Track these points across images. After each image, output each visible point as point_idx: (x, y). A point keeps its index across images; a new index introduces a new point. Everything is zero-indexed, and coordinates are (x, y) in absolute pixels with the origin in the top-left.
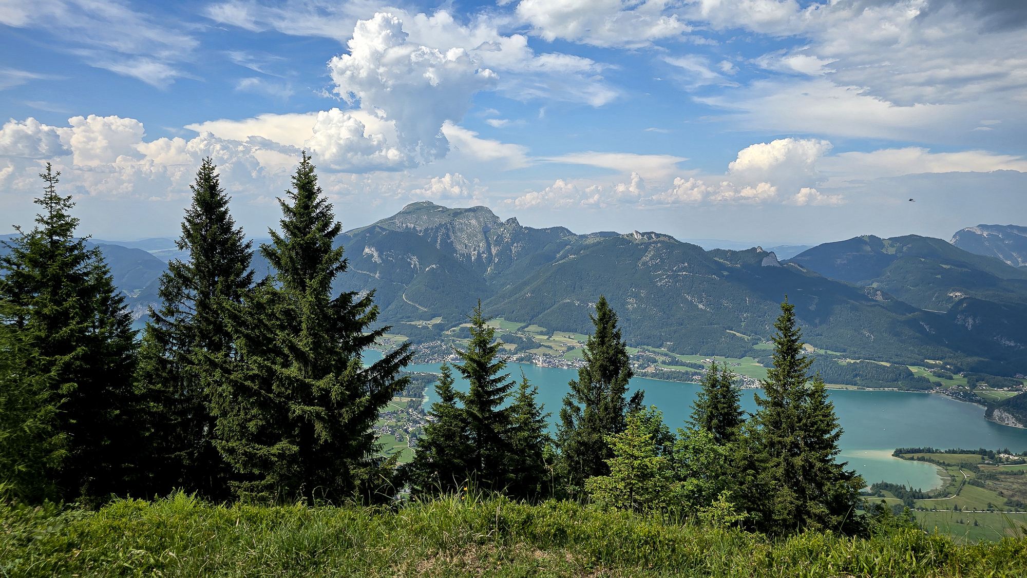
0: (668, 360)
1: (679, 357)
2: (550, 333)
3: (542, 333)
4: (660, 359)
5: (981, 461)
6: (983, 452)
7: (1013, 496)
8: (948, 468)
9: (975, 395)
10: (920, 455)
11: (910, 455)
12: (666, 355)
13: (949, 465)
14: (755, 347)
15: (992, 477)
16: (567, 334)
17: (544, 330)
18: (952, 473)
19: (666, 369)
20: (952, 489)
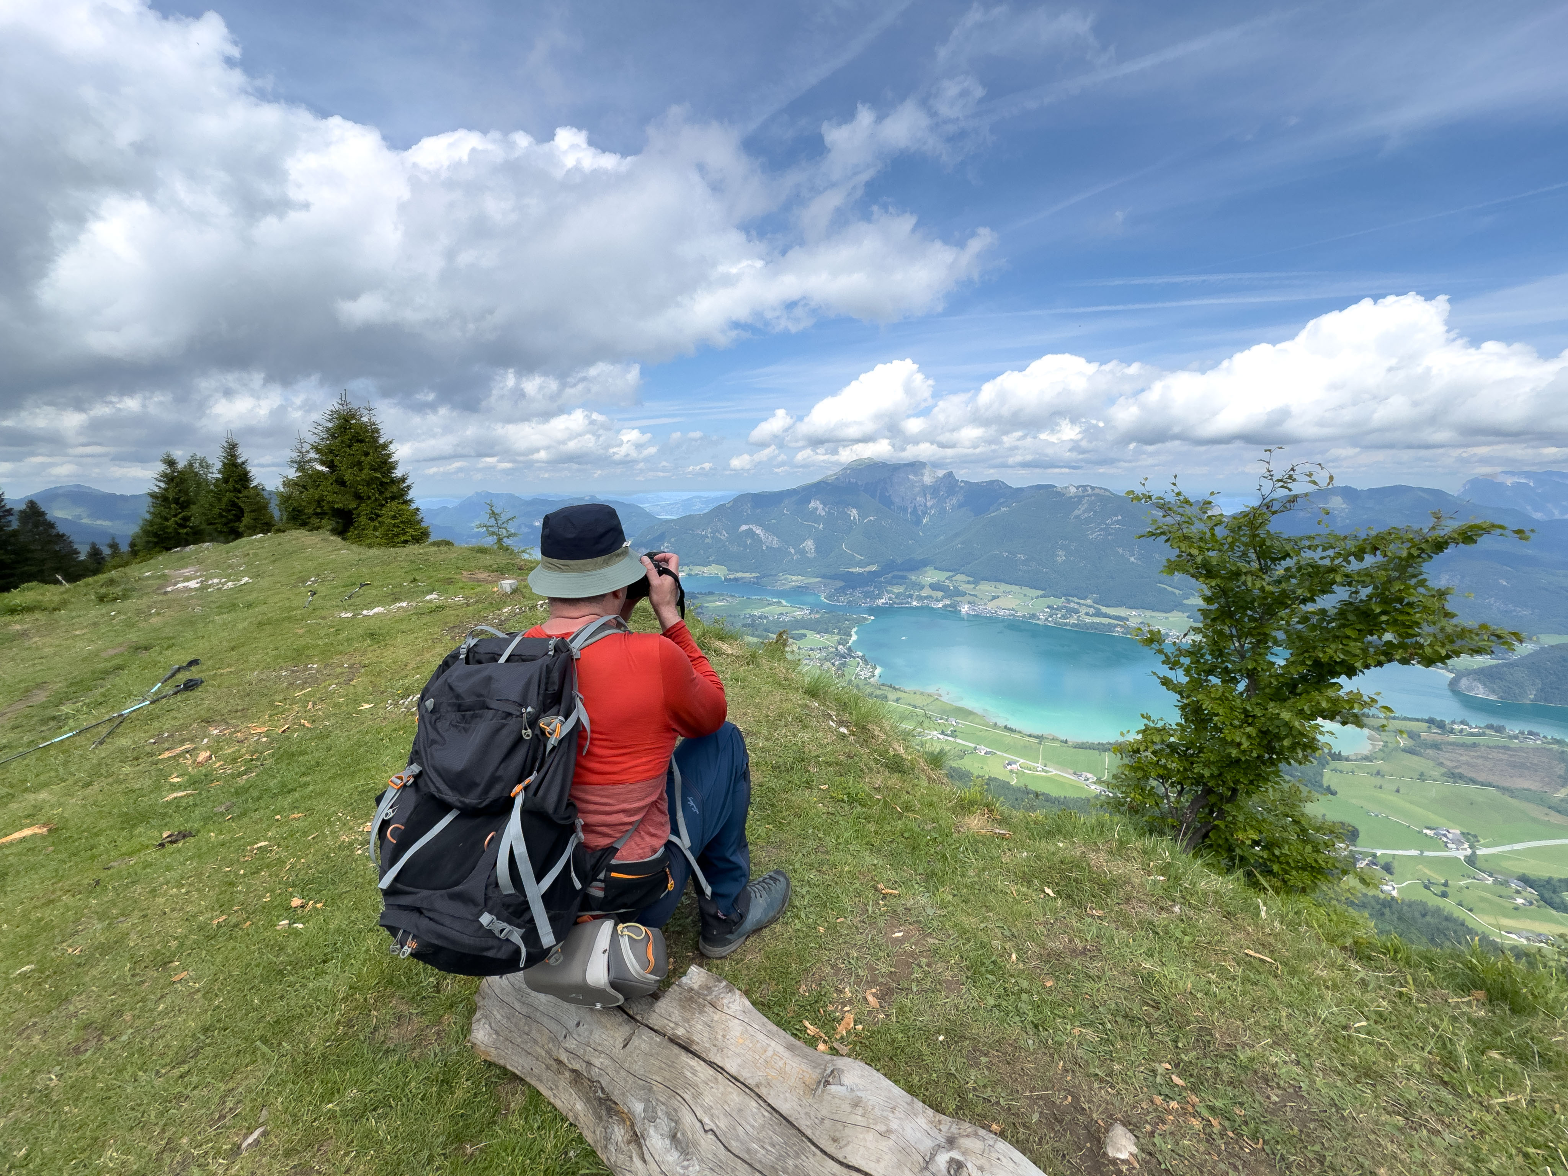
0: (1092, 611)
1: (1104, 609)
2: (976, 583)
3: (969, 582)
4: (1084, 610)
6: (1431, 721)
7: (1456, 767)
12: (1090, 607)
13: (1384, 731)
14: (1185, 602)
16: (993, 584)
17: (971, 579)
19: (1088, 620)
20: (1381, 754)
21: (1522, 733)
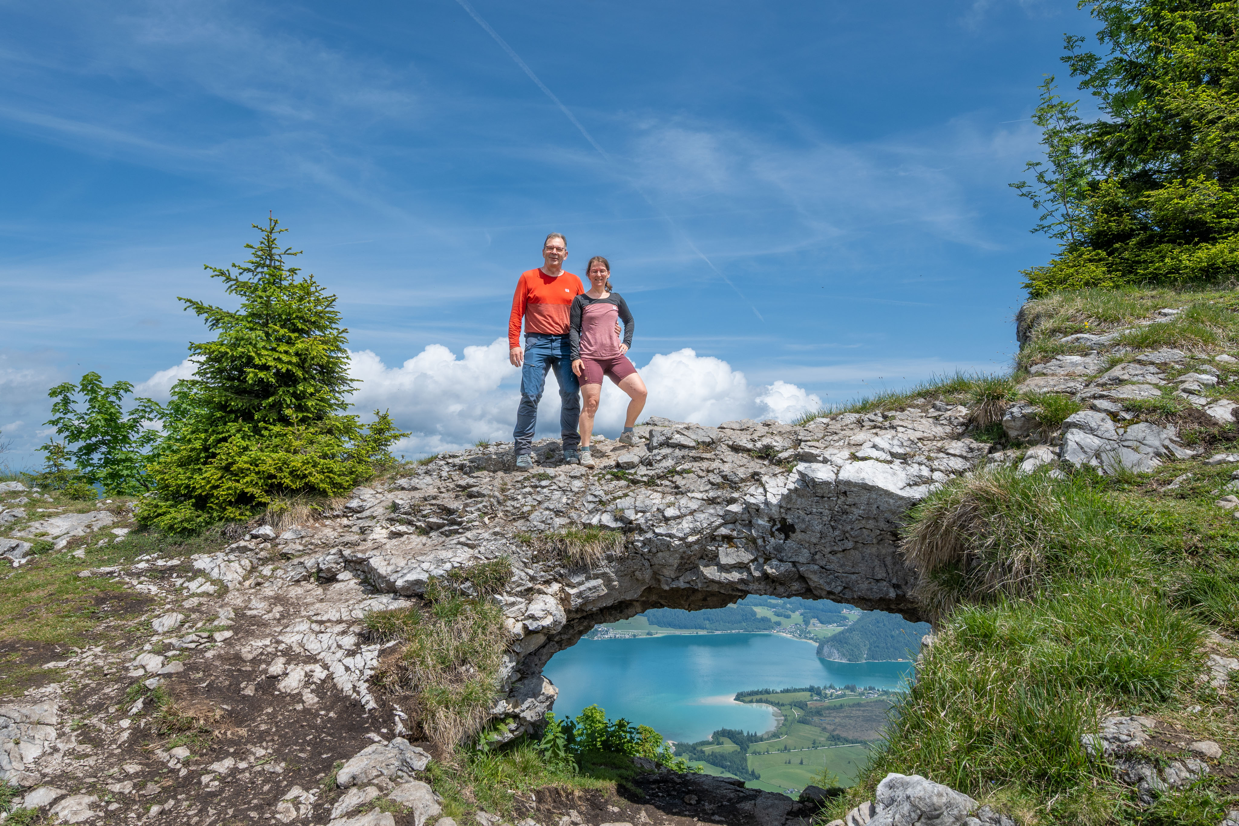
5: (809, 698)
6: (811, 689)
7: (834, 730)
8: (782, 708)
9: (809, 632)
10: (758, 697)
11: (749, 698)
13: (783, 705)
15: (818, 713)
18: (785, 713)
20: (784, 729)
21: (865, 689)
